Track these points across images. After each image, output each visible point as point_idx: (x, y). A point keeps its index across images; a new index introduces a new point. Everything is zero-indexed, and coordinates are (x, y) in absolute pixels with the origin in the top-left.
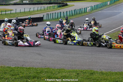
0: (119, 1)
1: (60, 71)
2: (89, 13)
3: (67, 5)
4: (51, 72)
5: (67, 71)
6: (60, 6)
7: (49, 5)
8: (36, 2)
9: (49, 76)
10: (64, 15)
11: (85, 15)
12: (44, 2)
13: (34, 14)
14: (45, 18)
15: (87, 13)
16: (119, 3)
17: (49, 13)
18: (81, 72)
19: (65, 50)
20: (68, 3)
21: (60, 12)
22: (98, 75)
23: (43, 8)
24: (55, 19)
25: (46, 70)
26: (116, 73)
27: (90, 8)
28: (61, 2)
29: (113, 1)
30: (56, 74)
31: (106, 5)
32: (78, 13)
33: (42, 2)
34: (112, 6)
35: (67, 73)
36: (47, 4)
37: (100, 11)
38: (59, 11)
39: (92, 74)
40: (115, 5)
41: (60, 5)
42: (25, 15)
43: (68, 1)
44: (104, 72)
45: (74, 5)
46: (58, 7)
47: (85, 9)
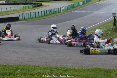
0: (91, 2)
1: (35, 68)
2: (63, 13)
3: (41, 5)
4: (27, 69)
5: (41, 68)
6: (35, 7)
7: (25, 6)
8: (12, 3)
9: (25, 73)
10: (39, 14)
12: (20, 2)
13: (10, 13)
14: (21, 18)
15: (61, 13)
16: (92, 4)
17: (25, 13)
18: (55, 69)
20: (43, 4)
21: (36, 12)
23: (18, 8)
24: (31, 18)
25: (21, 68)
26: (88, 70)
27: (63, 8)
28: (36, 2)
29: (86, 2)
30: (31, 71)
31: (79, 5)
32: (52, 13)
33: (18, 3)
34: (84, 6)
35: (41, 70)
36: (22, 4)
37: (73, 11)
38: (34, 11)
39: (66, 70)
40: (88, 5)
41: (36, 5)
42: (2, 15)
43: (43, 1)
45: (48, 6)
46: (33, 7)
47: (59, 9)
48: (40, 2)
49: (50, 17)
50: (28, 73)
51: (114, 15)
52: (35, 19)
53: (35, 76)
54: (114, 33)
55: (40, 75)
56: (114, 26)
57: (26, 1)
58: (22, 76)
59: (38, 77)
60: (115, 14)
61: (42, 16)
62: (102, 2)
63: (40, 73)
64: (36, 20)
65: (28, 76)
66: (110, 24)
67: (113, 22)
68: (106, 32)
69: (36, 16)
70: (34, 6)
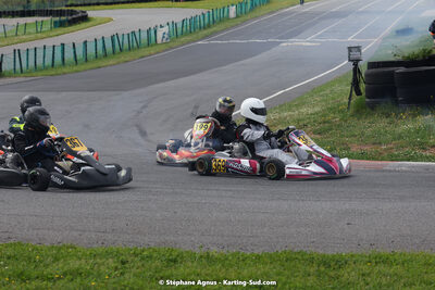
0: (270, 6)
2: (163, 47)
3: (85, 18)
4: (30, 258)
5: (84, 254)
6: (61, 24)
7: (22, 20)
10: (75, 52)
12: (5, 8)
14: (7, 66)
15: (157, 48)
16: (273, 12)
17: (22, 47)
20: (91, 13)
22: (195, 264)
24: (45, 68)
27: (166, 29)
28: (64, 8)
29: (249, 5)
30: (46, 266)
31: (224, 19)
32: (126, 45)
34: (244, 22)
35: (83, 261)
36: (14, 14)
38: (57, 41)
40: (256, 17)
41: (63, 18)
43: (89, 5)
44: (216, 255)
45: (111, 20)
46: (55, 26)
47: (148, 31)
48: (81, 5)
49: (119, 63)
50: (35, 274)
51: (355, 55)
52: (59, 71)
53: (60, 283)
54: (353, 121)
55: (79, 279)
56: (354, 93)
57: (28, 2)
58: (9, 282)
59: (71, 285)
60: (358, 49)
61: (86, 60)
62: (308, 7)
63: (77, 273)
64: (65, 73)
65: (34, 284)
66: (337, 88)
67: (351, 79)
68: (324, 116)
69: (63, 60)
70: (55, 22)
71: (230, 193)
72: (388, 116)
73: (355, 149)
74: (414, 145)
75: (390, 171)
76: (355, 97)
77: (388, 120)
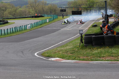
0: (58, 19)
3: (7, 23)
6: (1, 24)
10: (5, 33)
11: (25, 32)
15: (27, 31)
16: (58, 21)
19: (6, 66)
20: (9, 21)
27: (29, 25)
28: (1, 20)
29: (52, 19)
31: (45, 22)
37: (39, 28)
41: (1, 22)
43: (8, 19)
45: (14, 23)
47: (25, 26)
48: (6, 19)
49: (17, 35)
51: (81, 32)
54: (81, 50)
56: (81, 42)
60: (82, 30)
61: (8, 34)
66: (77, 41)
67: (80, 39)
68: (73, 49)
69: (1, 34)
71: (47, 70)
72: (90, 49)
73: (81, 58)
74: (97, 57)
75: (91, 64)
76: (81, 44)
77: (91, 50)
